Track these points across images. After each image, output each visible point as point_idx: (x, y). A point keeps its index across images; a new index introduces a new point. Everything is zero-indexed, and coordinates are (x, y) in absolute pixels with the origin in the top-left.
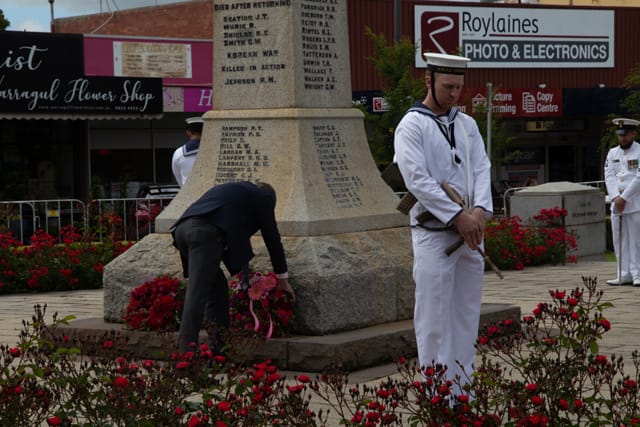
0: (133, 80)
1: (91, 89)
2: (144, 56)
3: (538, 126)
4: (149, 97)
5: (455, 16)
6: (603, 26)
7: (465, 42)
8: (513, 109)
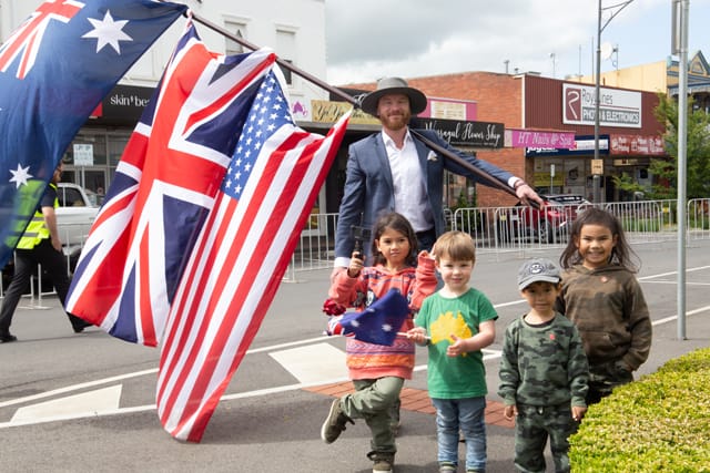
0: (492, 124)
1: (474, 131)
2: (445, 110)
3: (624, 162)
4: (498, 136)
5: (579, 91)
6: (636, 102)
7: (584, 108)
8: (627, 149)
